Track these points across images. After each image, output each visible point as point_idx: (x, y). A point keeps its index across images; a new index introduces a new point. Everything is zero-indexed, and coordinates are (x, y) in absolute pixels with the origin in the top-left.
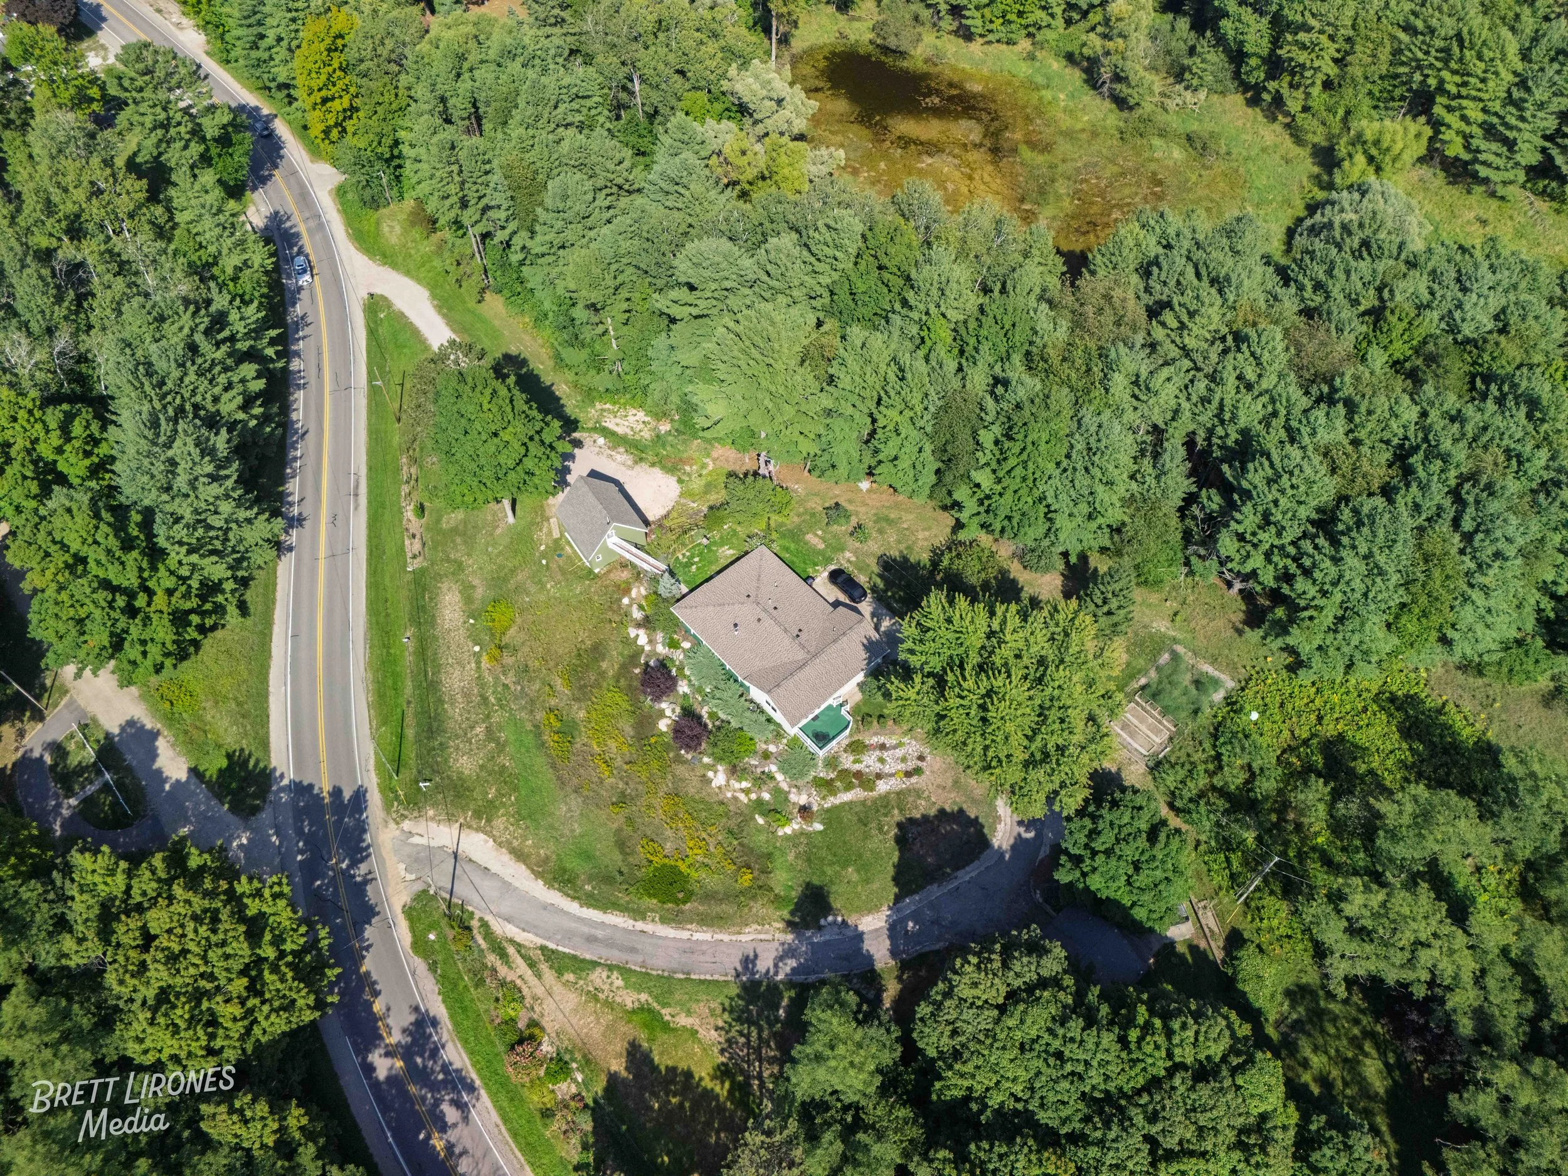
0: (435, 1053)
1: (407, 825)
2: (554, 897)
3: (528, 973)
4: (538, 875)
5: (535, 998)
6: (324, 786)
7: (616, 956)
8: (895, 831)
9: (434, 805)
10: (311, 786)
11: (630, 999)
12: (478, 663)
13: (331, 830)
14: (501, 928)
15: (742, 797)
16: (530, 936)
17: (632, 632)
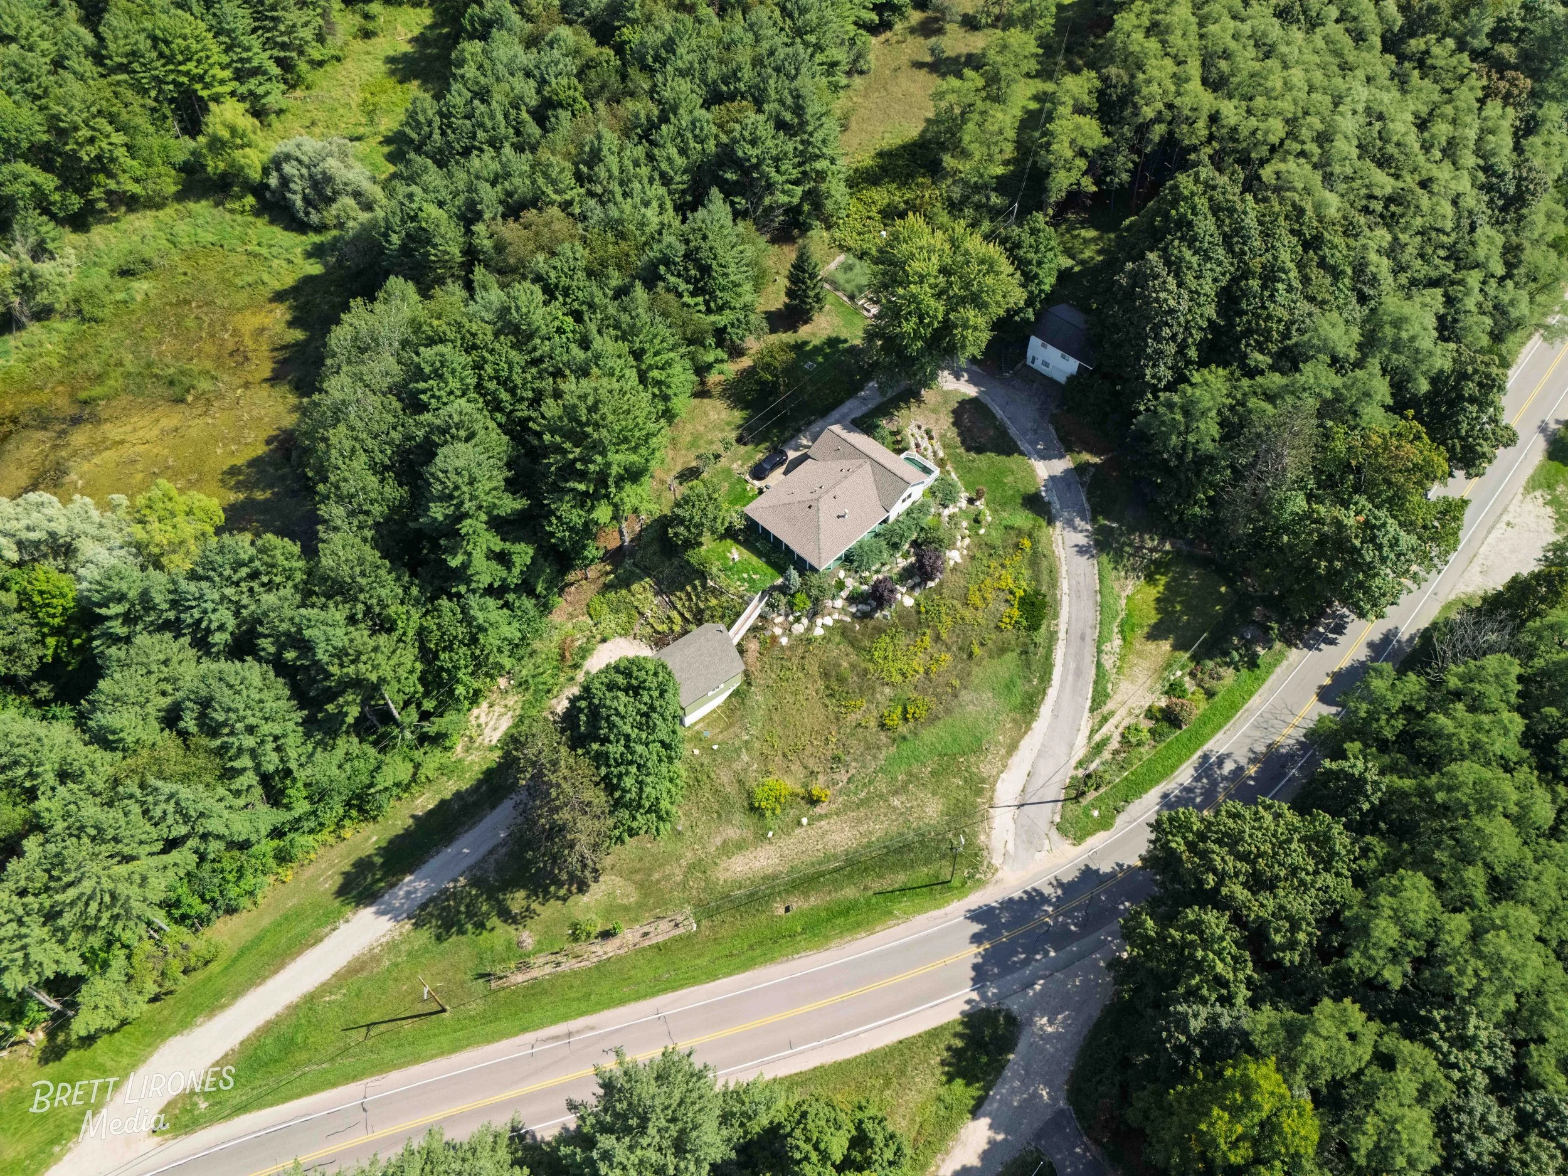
0: (1188, 790)
1: (997, 861)
2: (1046, 709)
3: (1112, 722)
4: (1028, 727)
5: (1130, 713)
6: (971, 953)
7: (1090, 649)
8: (973, 455)
9: (975, 835)
10: (975, 967)
11: (1117, 642)
12: (821, 817)
13: (1018, 932)
14: (1080, 752)
15: (967, 541)
16: (1083, 723)
17: (819, 632)
